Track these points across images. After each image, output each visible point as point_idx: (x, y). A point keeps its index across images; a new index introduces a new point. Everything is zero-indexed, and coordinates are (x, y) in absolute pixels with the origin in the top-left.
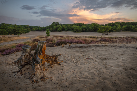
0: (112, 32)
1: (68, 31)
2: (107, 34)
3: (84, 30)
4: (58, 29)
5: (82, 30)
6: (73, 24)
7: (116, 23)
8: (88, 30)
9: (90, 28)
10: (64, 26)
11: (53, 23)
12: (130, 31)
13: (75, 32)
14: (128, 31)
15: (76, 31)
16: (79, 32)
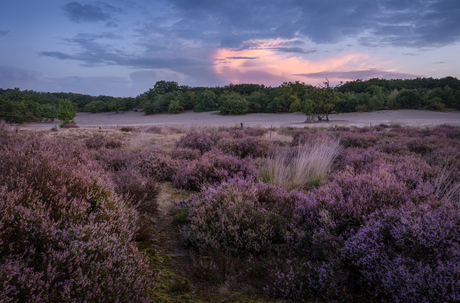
0: (351, 114)
1: (203, 110)
2: (325, 118)
3: (258, 105)
4: (171, 106)
5: (252, 106)
6: (227, 88)
7: (371, 80)
8: (269, 106)
9: (276, 98)
10: (192, 94)
11: (158, 83)
12: (416, 108)
13: (226, 113)
14: (407, 108)
15: (229, 110)
16: (240, 114)
